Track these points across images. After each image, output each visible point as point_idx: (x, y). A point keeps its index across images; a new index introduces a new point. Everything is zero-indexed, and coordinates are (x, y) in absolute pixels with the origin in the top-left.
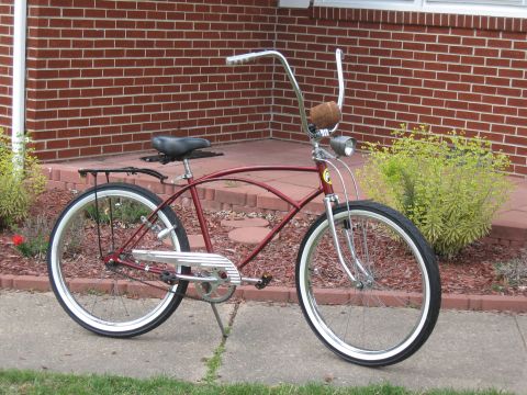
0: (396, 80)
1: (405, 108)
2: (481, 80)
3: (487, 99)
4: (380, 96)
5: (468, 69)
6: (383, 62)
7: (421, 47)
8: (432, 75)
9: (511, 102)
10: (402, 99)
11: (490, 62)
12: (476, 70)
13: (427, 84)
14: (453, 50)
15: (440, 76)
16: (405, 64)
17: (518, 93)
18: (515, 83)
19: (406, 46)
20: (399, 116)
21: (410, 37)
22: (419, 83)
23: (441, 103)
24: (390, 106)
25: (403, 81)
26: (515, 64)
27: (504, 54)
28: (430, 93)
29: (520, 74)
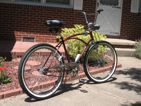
1: (11, 28)
2: (32, 20)
3: (34, 25)
4: (3, 25)
5: (29, 18)
6: (4, 16)
7: (15, 13)
8: (19, 20)
9: (40, 25)
10: (10, 26)
11: (34, 16)
12: (31, 18)
13: (17, 22)
14: (24, 13)
15: (21, 20)
16: (11, 17)
17: (42, 23)
18: (41, 21)
19: (11, 12)
20: (9, 30)
21: (12, 10)
22: (15, 22)
23: (21, 26)
24: (6, 28)
25: (10, 21)
26: (41, 17)
27: (38, 14)
28: (18, 24)
29: (42, 19)
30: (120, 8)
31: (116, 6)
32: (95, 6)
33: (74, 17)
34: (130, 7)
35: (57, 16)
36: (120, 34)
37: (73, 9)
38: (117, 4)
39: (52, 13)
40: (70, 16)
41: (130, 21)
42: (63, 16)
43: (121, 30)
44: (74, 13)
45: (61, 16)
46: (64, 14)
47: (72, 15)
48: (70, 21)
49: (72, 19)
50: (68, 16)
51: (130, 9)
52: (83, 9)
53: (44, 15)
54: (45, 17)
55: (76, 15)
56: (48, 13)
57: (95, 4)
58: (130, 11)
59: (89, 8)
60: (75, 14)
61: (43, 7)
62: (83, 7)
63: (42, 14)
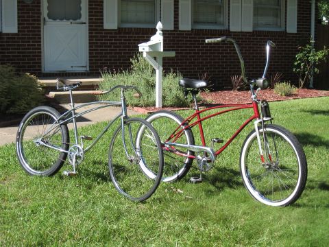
30: (85, 23)
31: (78, 21)
32: (40, 24)
33: (4, 45)
34: (102, 19)
36: (90, 67)
38: (80, 17)
41: (104, 43)
43: (90, 60)
44: (3, 38)
49: (2, 49)
51: (102, 23)
52: (18, 31)
55: (9, 42)
57: (40, 20)
58: (102, 26)
59: (29, 28)
60: (6, 40)
62: (18, 28)
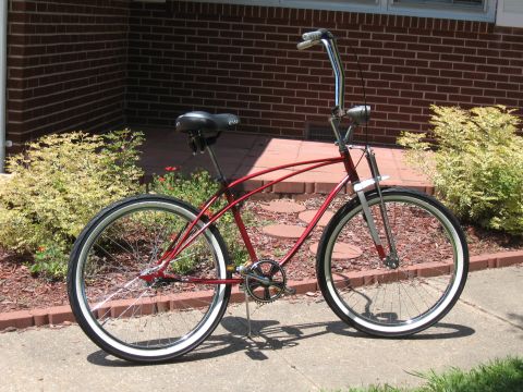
0: (259, 68)
1: (269, 91)
4: (243, 82)
6: (246, 51)
7: (285, 38)
8: (296, 62)
9: (370, 84)
10: (265, 84)
13: (290, 70)
15: (303, 63)
17: (376, 76)
18: (373, 68)
19: (269, 37)
20: (263, 99)
21: (273, 29)
22: (283, 69)
23: (304, 86)
24: (253, 90)
25: (267, 68)
26: (373, 52)
27: (363, 44)
28: (293, 78)
29: (378, 60)
33: (496, 53)
35: (434, 49)
37: (492, 26)
39: (415, 39)
40: (481, 52)
42: (457, 50)
44: (497, 37)
45: (450, 50)
46: (461, 43)
47: (492, 45)
48: (480, 68)
49: (491, 61)
50: (473, 52)
53: (387, 45)
54: (389, 53)
55: (508, 46)
56: (399, 38)
60: (501, 42)
61: (384, 17)
63: (380, 45)
